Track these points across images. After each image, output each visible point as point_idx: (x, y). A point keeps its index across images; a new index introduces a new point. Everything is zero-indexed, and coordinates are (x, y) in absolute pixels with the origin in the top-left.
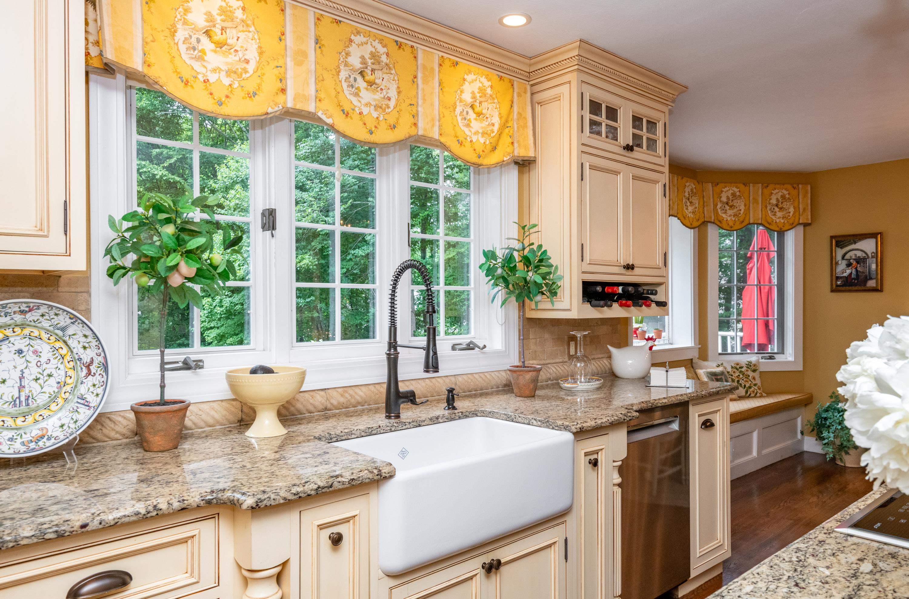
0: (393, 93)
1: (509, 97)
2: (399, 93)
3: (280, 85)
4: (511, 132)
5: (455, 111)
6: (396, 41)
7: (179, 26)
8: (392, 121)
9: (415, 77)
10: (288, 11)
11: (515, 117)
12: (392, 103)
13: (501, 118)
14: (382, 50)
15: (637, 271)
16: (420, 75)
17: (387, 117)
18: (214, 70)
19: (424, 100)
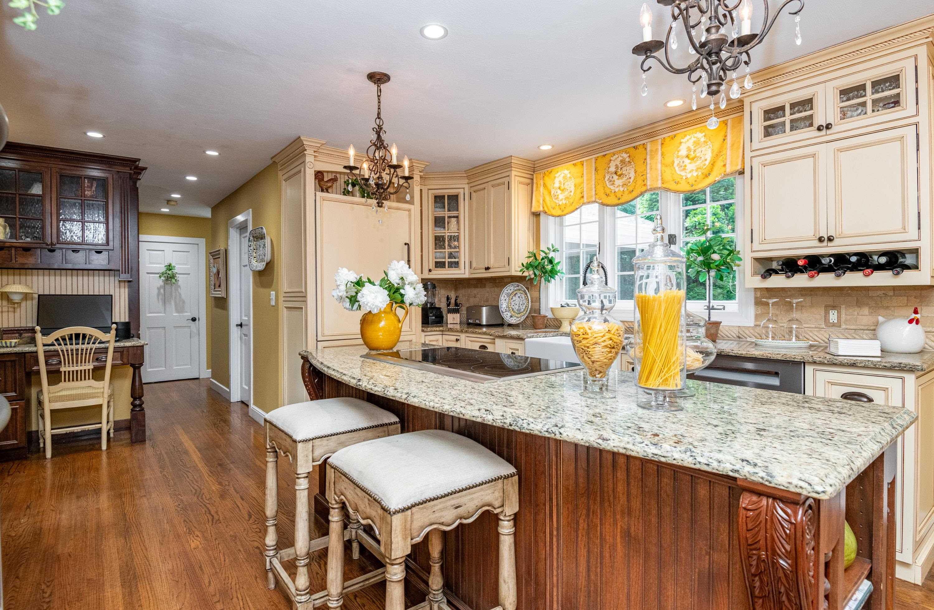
0: (632, 175)
1: (722, 134)
2: (635, 172)
3: (581, 195)
4: (725, 157)
5: (673, 165)
6: (634, 147)
7: (552, 190)
8: (631, 189)
9: (645, 159)
10: (585, 164)
11: (729, 145)
12: (631, 180)
13: (712, 153)
14: (625, 155)
15: (836, 242)
16: (648, 157)
17: (628, 188)
18: (561, 200)
19: (651, 169)
